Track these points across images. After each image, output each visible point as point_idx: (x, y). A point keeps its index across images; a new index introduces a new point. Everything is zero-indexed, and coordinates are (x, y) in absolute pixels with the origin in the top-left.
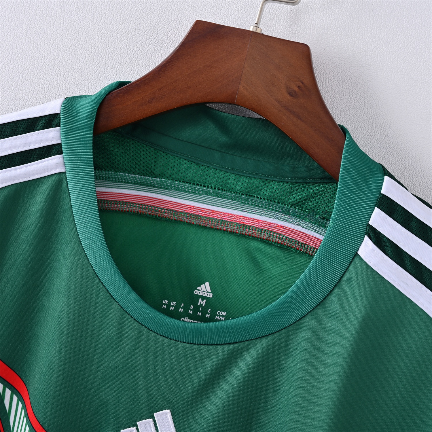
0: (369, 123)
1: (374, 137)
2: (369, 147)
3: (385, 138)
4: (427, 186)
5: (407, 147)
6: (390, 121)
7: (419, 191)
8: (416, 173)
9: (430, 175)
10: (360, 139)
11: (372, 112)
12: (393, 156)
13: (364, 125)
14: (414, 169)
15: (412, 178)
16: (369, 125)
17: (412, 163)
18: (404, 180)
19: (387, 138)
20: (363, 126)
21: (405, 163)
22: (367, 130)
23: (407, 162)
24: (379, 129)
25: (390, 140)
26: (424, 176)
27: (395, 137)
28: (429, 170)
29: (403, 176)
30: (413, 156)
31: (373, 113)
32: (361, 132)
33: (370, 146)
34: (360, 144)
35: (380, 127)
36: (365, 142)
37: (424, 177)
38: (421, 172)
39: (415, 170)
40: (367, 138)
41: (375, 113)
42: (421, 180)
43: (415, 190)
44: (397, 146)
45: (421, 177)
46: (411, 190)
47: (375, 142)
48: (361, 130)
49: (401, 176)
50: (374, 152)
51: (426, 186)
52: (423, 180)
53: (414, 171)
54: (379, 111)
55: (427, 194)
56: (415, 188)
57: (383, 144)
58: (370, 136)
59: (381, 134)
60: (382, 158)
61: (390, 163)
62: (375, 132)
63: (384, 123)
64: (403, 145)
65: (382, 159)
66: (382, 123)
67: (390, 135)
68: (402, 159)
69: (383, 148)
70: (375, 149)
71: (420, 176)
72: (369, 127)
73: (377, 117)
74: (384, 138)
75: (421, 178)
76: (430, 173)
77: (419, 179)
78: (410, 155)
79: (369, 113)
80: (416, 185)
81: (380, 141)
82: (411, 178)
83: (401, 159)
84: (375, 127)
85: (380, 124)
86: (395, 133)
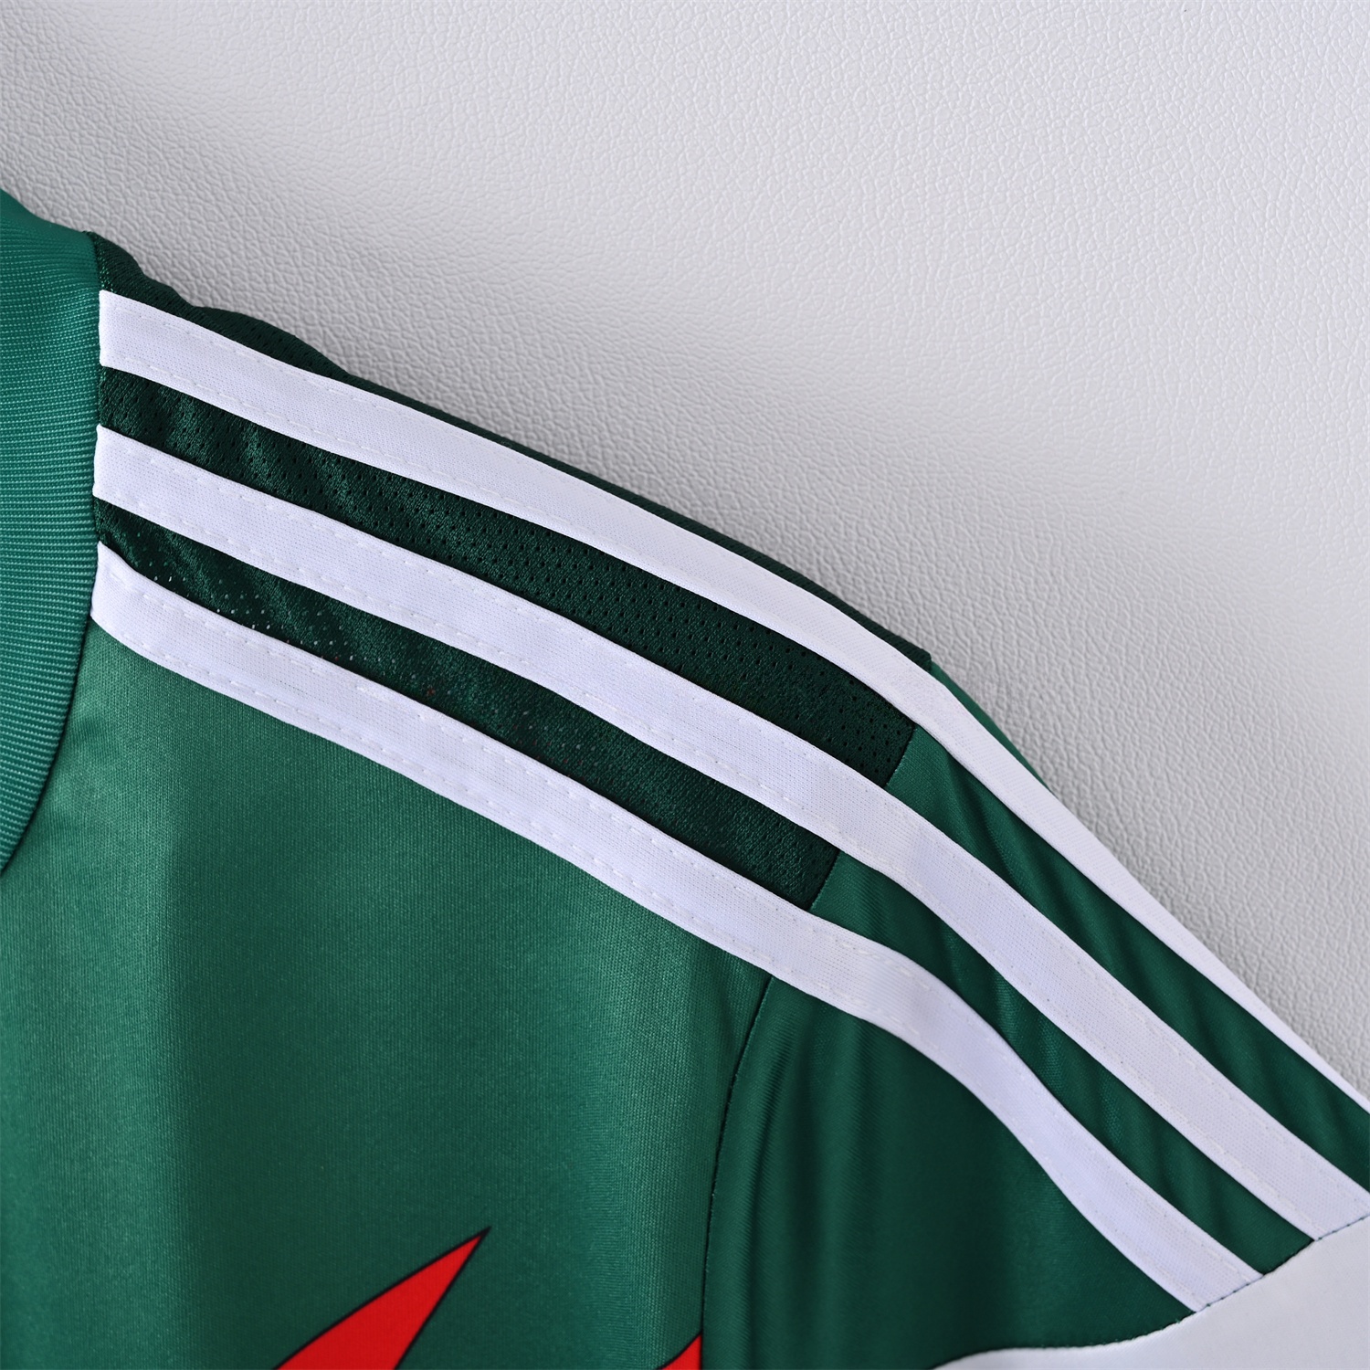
0: (30, 74)
1: (64, 123)
2: (60, 168)
3: (106, 117)
4: (322, 259)
5: (201, 127)
6: (105, 43)
7: (298, 284)
8: (265, 220)
9: (320, 211)
10: (16, 146)
11: (25, 25)
12: (160, 178)
13: (13, 87)
14: (254, 204)
15: (256, 242)
16: (31, 83)
17: (239, 184)
18: (233, 260)
19: (113, 113)
20: (10, 91)
21: (213, 194)
22: (31, 103)
23: (220, 184)
24: (72, 86)
25: (129, 118)
26: (299, 224)
27: (144, 99)
28: (309, 192)
29: (224, 244)
30: (231, 154)
31: (29, 29)
32: (12, 116)
33: (65, 164)
34: (24, 167)
35: (75, 78)
36: (39, 153)
37: (301, 227)
38: (283, 210)
39: (259, 209)
40: (41, 132)
41: (38, 28)
42: (292, 241)
43: (284, 284)
44: (162, 134)
45: (288, 227)
46: (268, 289)
47: (77, 140)
48: (8, 109)
49: (214, 246)
50: (85, 182)
51: (318, 259)
52: (299, 240)
53: (257, 211)
54: (49, 16)
55: (332, 289)
56: (282, 279)
57: (109, 142)
58: (50, 123)
59: (88, 102)
60: (125, 197)
61: (160, 206)
62: (64, 101)
63: (83, 57)
64: (184, 122)
65: (123, 201)
66: (77, 59)
67: (122, 96)
68: (195, 178)
69: (113, 156)
70: (86, 168)
71: (284, 225)
72: (36, 88)
73: (49, 41)
74: (103, 117)
75: (292, 235)
76: (317, 205)
77: (285, 239)
78: (223, 155)
79: (14, 34)
80: (282, 267)
81: (94, 132)
82: (254, 245)
83: (192, 180)
84: (54, 81)
85: (70, 66)
86: (137, 84)
